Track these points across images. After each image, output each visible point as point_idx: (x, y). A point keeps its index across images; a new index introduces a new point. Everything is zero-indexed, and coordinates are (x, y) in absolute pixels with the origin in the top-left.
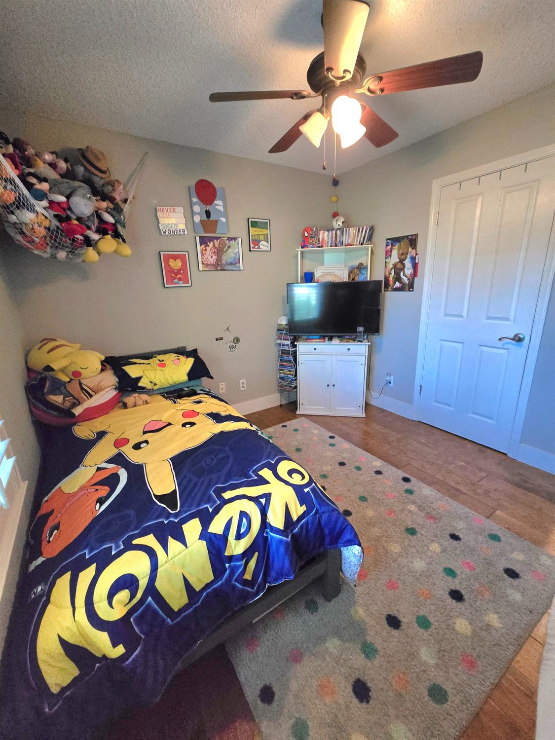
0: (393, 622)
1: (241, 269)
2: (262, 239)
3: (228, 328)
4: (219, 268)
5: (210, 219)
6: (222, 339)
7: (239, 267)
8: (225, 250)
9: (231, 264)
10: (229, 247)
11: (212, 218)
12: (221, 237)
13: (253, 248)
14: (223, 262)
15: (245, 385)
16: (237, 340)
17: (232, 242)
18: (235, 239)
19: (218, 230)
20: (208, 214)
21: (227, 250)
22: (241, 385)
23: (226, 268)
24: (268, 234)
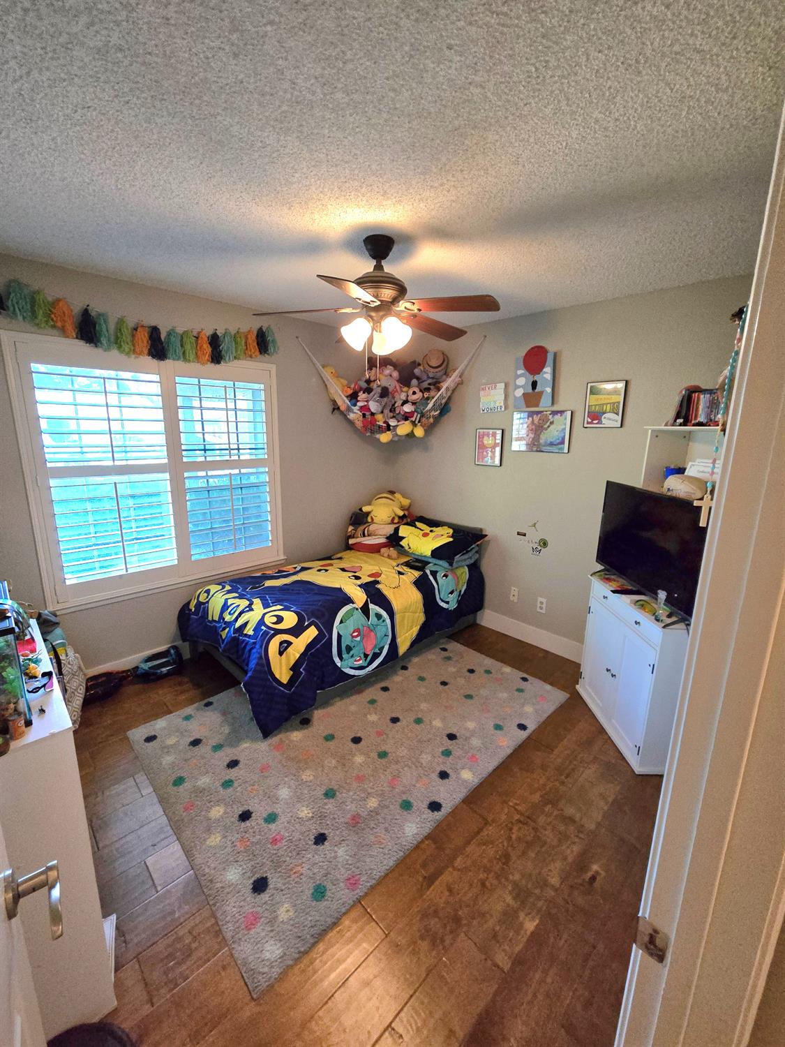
0: (233, 764)
1: (566, 451)
2: (608, 410)
3: (535, 524)
4: (535, 449)
5: (536, 391)
6: (525, 535)
7: (563, 449)
8: (546, 426)
9: (551, 444)
10: (552, 423)
11: (538, 389)
12: (542, 412)
13: (588, 423)
14: (541, 441)
15: (544, 606)
16: (544, 544)
17: (557, 417)
18: (561, 412)
19: (541, 404)
20: (534, 385)
21: (549, 427)
22: (539, 605)
23: (544, 449)
24: (619, 403)
